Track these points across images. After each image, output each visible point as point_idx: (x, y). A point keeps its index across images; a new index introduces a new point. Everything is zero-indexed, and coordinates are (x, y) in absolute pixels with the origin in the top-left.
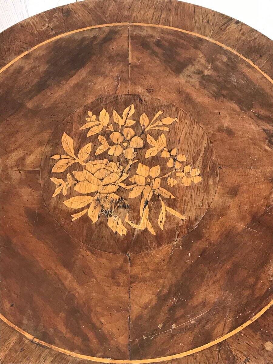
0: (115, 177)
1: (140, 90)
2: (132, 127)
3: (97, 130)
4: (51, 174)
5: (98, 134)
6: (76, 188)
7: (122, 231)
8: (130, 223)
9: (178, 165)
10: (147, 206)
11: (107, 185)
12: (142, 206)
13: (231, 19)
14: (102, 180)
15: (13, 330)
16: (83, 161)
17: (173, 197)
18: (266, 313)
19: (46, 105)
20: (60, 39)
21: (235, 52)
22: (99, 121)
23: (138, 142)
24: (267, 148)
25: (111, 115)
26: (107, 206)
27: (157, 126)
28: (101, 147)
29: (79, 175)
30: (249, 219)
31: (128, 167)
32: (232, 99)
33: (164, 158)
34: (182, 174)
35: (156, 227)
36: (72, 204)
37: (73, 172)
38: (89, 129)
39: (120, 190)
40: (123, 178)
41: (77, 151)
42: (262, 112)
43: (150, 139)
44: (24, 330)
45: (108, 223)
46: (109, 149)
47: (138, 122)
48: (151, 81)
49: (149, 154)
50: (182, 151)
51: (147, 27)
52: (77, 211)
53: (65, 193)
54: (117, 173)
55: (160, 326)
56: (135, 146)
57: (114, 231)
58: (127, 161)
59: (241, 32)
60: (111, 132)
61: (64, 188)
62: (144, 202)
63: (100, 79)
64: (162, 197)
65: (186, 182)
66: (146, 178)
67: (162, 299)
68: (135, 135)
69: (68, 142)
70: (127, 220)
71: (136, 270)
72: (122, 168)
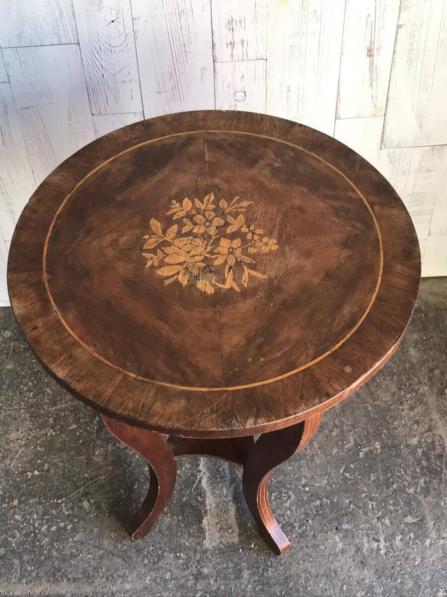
0: (200, 250)
1: (217, 181)
2: (213, 210)
3: (182, 214)
4: (142, 250)
5: (183, 218)
6: (167, 260)
7: (210, 290)
8: (217, 284)
9: (256, 238)
10: (231, 270)
11: (194, 256)
12: (227, 271)
13: (295, 123)
14: (189, 252)
15: (118, 371)
16: (171, 239)
17: (253, 262)
18: (343, 344)
19: (134, 197)
20: (143, 146)
21: (301, 148)
22: (182, 207)
23: (218, 221)
24: (334, 219)
25: (193, 202)
26: (195, 272)
27: (235, 209)
28: (186, 227)
29: (168, 250)
30: (322, 275)
31: (212, 241)
32: (300, 184)
33: (243, 233)
34: (261, 244)
35: (241, 286)
36: (164, 272)
37: (163, 248)
38: (174, 214)
39: (205, 260)
40: (208, 250)
41: (164, 231)
42: (328, 192)
43: (230, 219)
44: (128, 371)
45: (197, 285)
46: (193, 228)
47: (218, 206)
48: (226, 174)
49: (229, 230)
50: (259, 226)
51: (220, 133)
52: (168, 278)
53: (156, 264)
54: (202, 246)
55: (250, 360)
56: (217, 225)
57: (203, 291)
58: (210, 237)
59: (305, 133)
60: (195, 215)
61: (155, 261)
62: (228, 267)
63: (181, 175)
64: (244, 262)
65: (265, 249)
66: (229, 249)
67: (250, 340)
68: (216, 216)
69: (155, 224)
70: (214, 282)
71: (224, 319)
72: (206, 242)
